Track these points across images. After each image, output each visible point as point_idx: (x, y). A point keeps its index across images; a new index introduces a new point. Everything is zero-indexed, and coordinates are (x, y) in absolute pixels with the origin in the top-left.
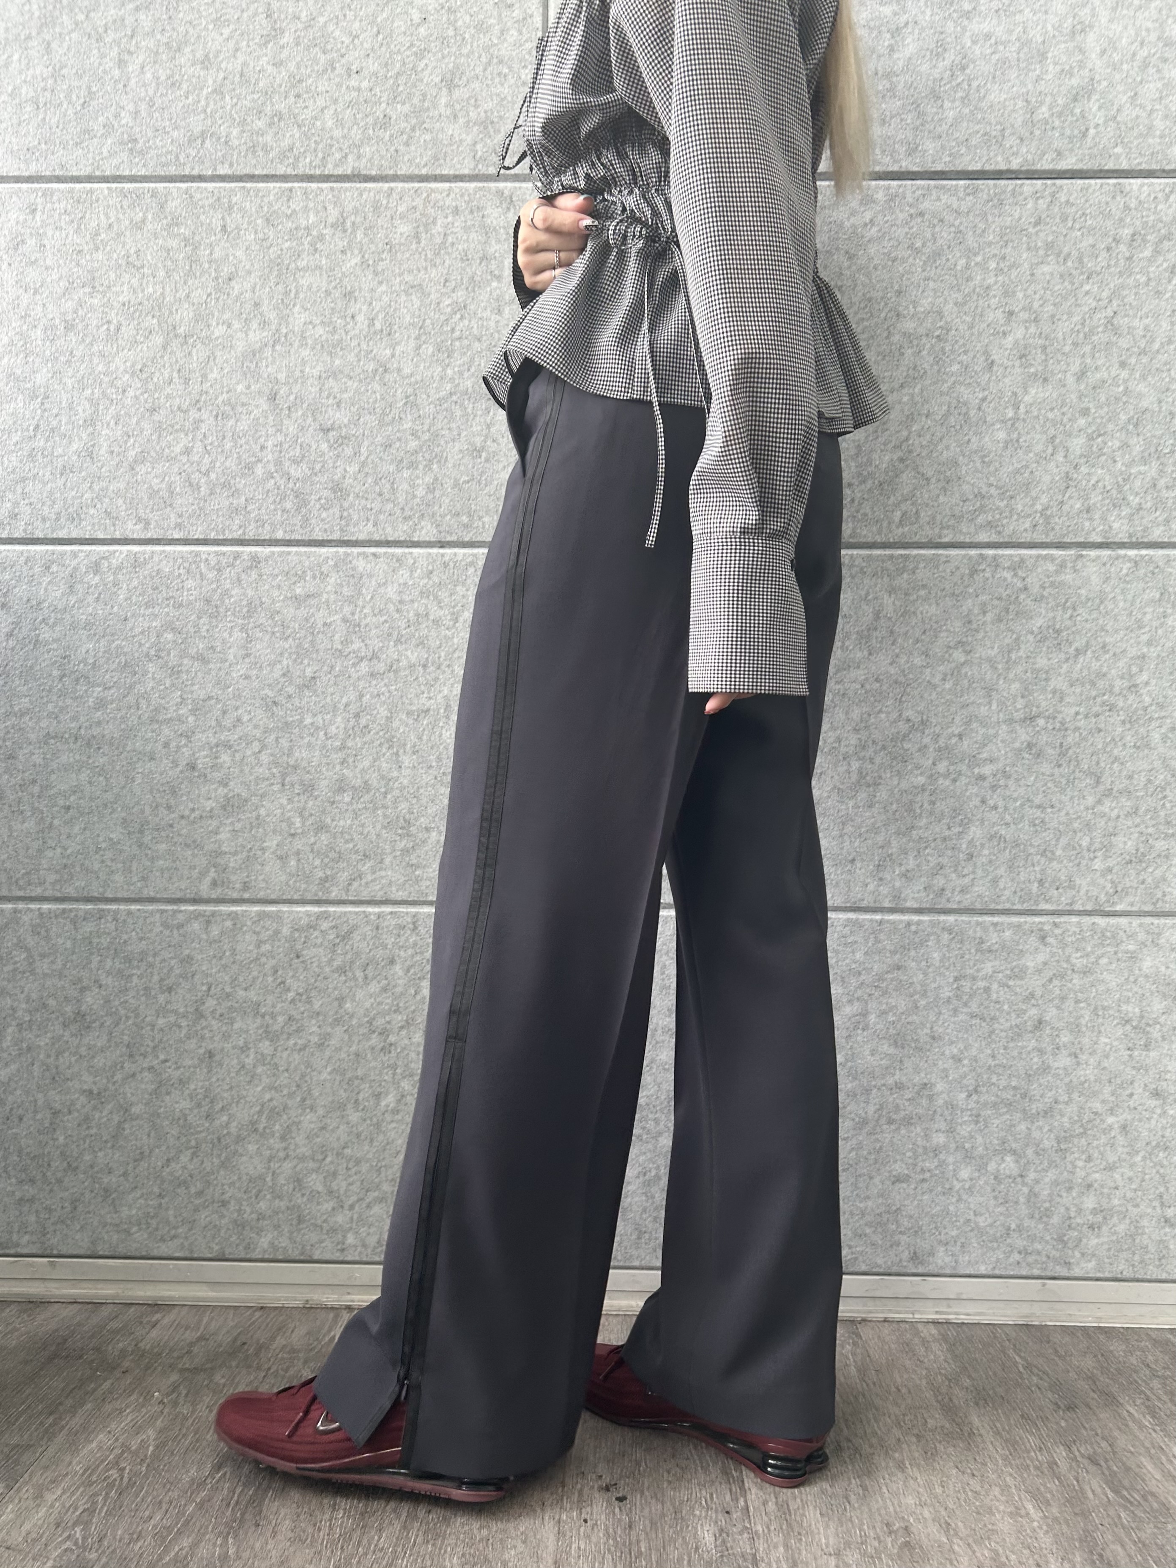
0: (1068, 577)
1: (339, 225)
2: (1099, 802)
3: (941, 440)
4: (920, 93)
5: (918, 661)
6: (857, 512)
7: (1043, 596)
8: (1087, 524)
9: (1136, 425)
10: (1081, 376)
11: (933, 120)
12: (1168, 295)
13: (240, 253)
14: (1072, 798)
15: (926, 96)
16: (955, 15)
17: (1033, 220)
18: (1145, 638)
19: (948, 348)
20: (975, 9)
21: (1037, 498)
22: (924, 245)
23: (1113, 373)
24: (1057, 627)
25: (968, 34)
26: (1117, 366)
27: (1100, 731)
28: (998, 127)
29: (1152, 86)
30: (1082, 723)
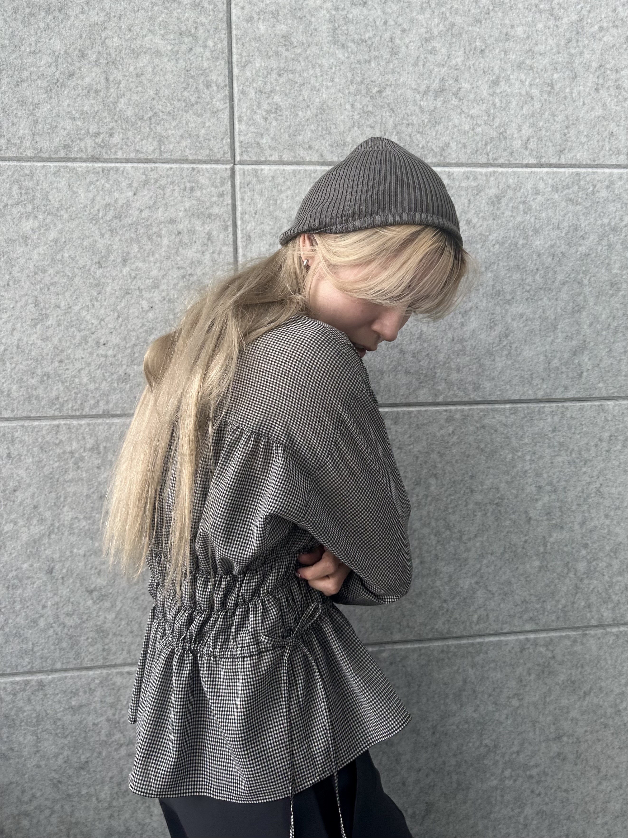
0: (578, 648)
1: (95, 449)
2: (600, 784)
3: (500, 568)
4: (480, 352)
5: (491, 708)
6: (451, 617)
7: (564, 661)
8: (589, 614)
9: (615, 553)
10: (583, 524)
11: (489, 369)
13: (22, 473)
14: (584, 783)
15: (484, 354)
16: (501, 302)
17: (551, 429)
19: (503, 510)
20: (513, 298)
21: (559, 601)
22: (486, 446)
23: (601, 522)
24: (573, 679)
25: (509, 314)
26: (603, 517)
27: (599, 740)
28: (529, 373)
29: (619, 344)
30: (589, 737)
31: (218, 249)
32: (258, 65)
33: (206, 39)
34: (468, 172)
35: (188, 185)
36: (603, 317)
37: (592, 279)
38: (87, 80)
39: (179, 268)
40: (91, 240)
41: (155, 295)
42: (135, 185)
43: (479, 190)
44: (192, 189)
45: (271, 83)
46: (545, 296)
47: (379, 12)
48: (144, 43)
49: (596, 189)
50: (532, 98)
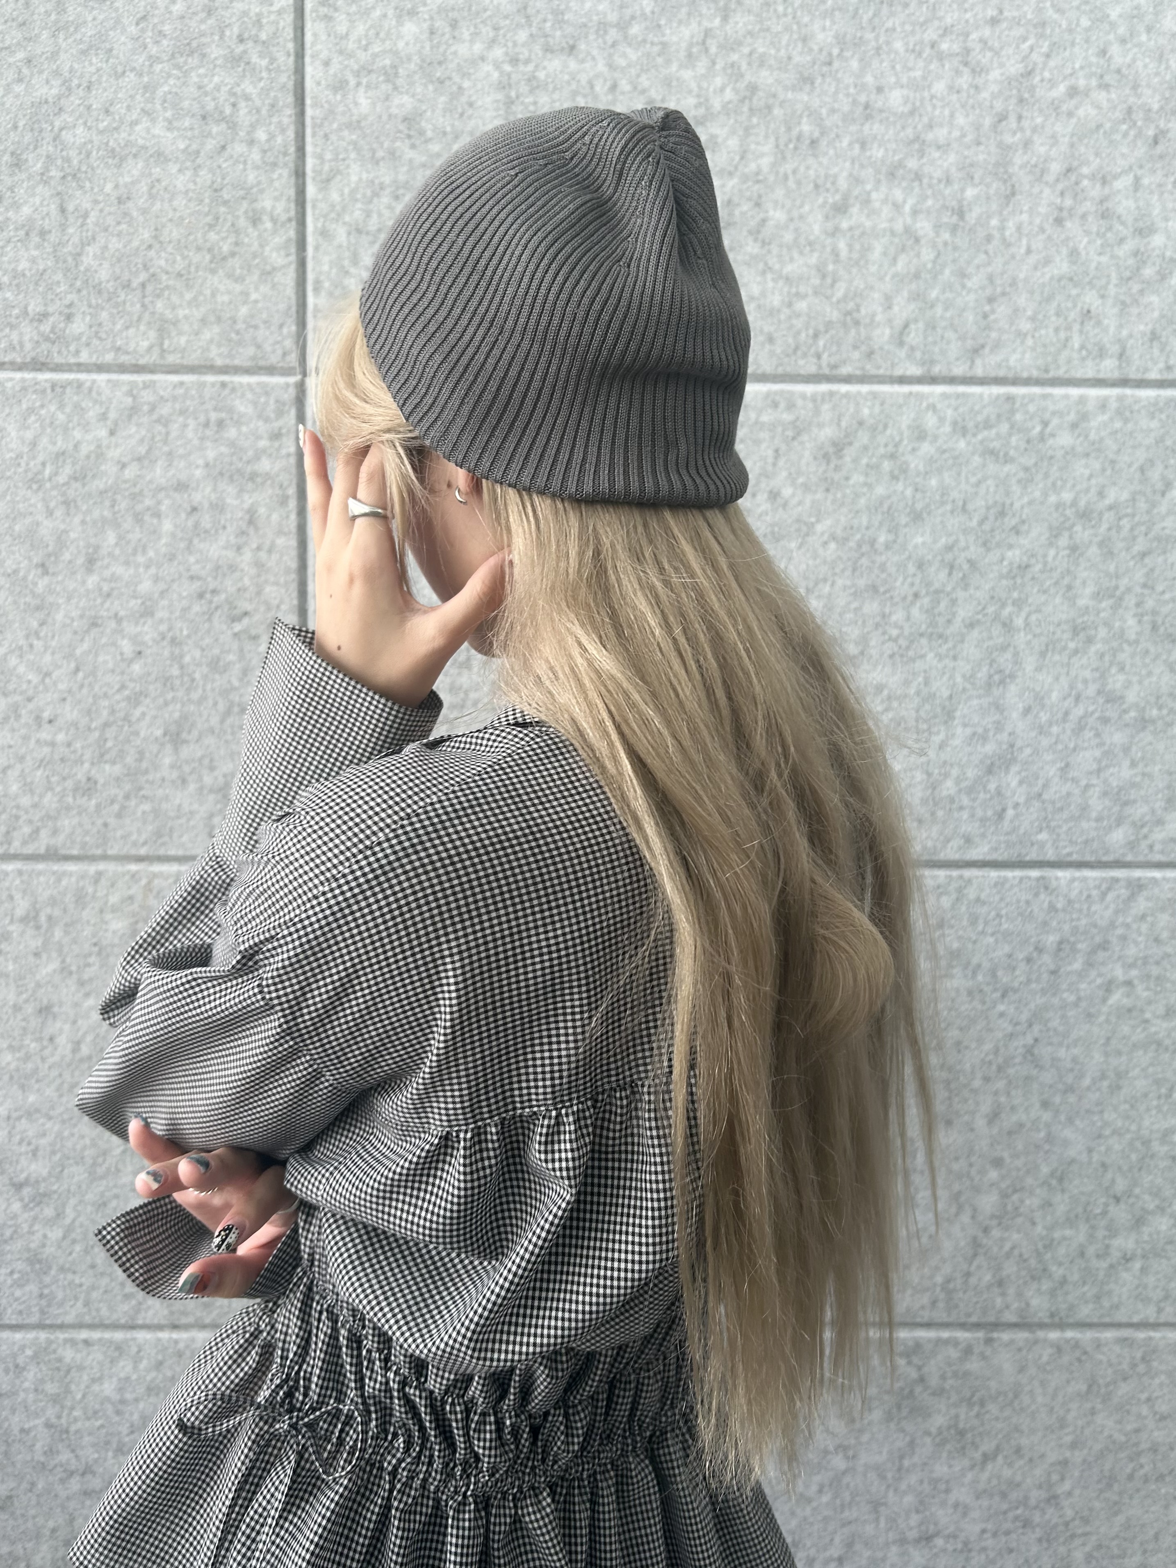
0: (974, 1365)
7: (942, 1389)
8: (999, 1301)
10: (994, 1117)
12: (1102, 1018)
18: (1068, 1439)
20: (862, 653)
21: (936, 1269)
23: (1033, 1115)
24: (961, 1425)
26: (1037, 1105)
29: (1088, 754)
30: (990, 1542)
31: (268, 543)
32: (354, 178)
33: (253, 127)
34: (776, 393)
35: (213, 416)
36: (1054, 696)
37: (1033, 618)
38: (26, 210)
39: (192, 578)
40: (28, 520)
41: (146, 628)
42: (112, 415)
43: (798, 430)
44: (220, 424)
45: (380, 215)
46: (931, 649)
47: (601, 67)
48: (132, 138)
49: (1048, 430)
50: (917, 240)
